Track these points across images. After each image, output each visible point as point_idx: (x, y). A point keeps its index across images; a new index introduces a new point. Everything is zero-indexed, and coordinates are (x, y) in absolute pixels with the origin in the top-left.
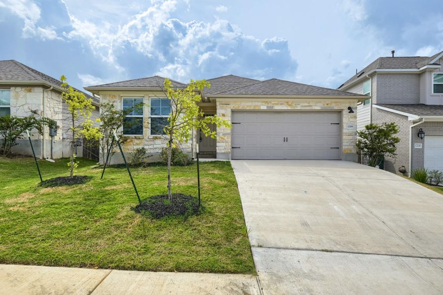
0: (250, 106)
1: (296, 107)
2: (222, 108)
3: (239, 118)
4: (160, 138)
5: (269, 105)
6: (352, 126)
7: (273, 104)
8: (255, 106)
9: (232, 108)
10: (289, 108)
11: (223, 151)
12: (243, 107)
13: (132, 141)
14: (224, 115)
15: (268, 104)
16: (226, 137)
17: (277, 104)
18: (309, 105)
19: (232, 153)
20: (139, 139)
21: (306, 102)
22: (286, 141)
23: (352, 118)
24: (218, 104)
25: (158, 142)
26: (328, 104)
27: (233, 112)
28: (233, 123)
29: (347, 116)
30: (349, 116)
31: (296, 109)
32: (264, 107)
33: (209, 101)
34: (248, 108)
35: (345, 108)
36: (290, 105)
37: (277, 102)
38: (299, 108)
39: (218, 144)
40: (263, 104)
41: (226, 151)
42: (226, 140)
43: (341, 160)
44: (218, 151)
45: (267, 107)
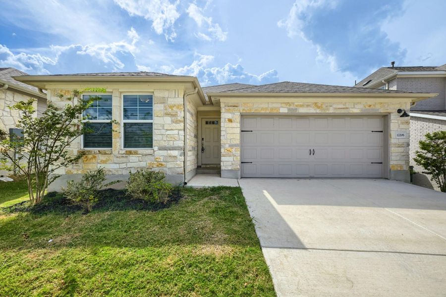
0: (267, 109)
1: (328, 109)
2: (228, 111)
3: (250, 124)
4: (136, 153)
5: (291, 107)
6: (403, 135)
7: (297, 106)
8: (272, 109)
9: (241, 111)
10: (318, 111)
11: (230, 168)
12: (256, 110)
13: (95, 157)
14: (230, 121)
15: (290, 105)
16: (233, 150)
17: (302, 106)
18: (345, 107)
19: (242, 169)
20: (105, 154)
21: (341, 103)
22: (312, 154)
23: (402, 123)
24: (222, 105)
25: (133, 158)
26: (370, 106)
27: (242, 116)
28: (242, 131)
29: (396, 121)
30: (400, 122)
31: (327, 112)
32: (284, 110)
33: (211, 104)
34: (262, 112)
35: (394, 111)
36: (319, 107)
37: (301, 103)
38: (331, 111)
39: (223, 159)
40: (283, 105)
41: (234, 167)
42: (234, 153)
43: (387, 179)
44: (223, 168)
45: (289, 109)
